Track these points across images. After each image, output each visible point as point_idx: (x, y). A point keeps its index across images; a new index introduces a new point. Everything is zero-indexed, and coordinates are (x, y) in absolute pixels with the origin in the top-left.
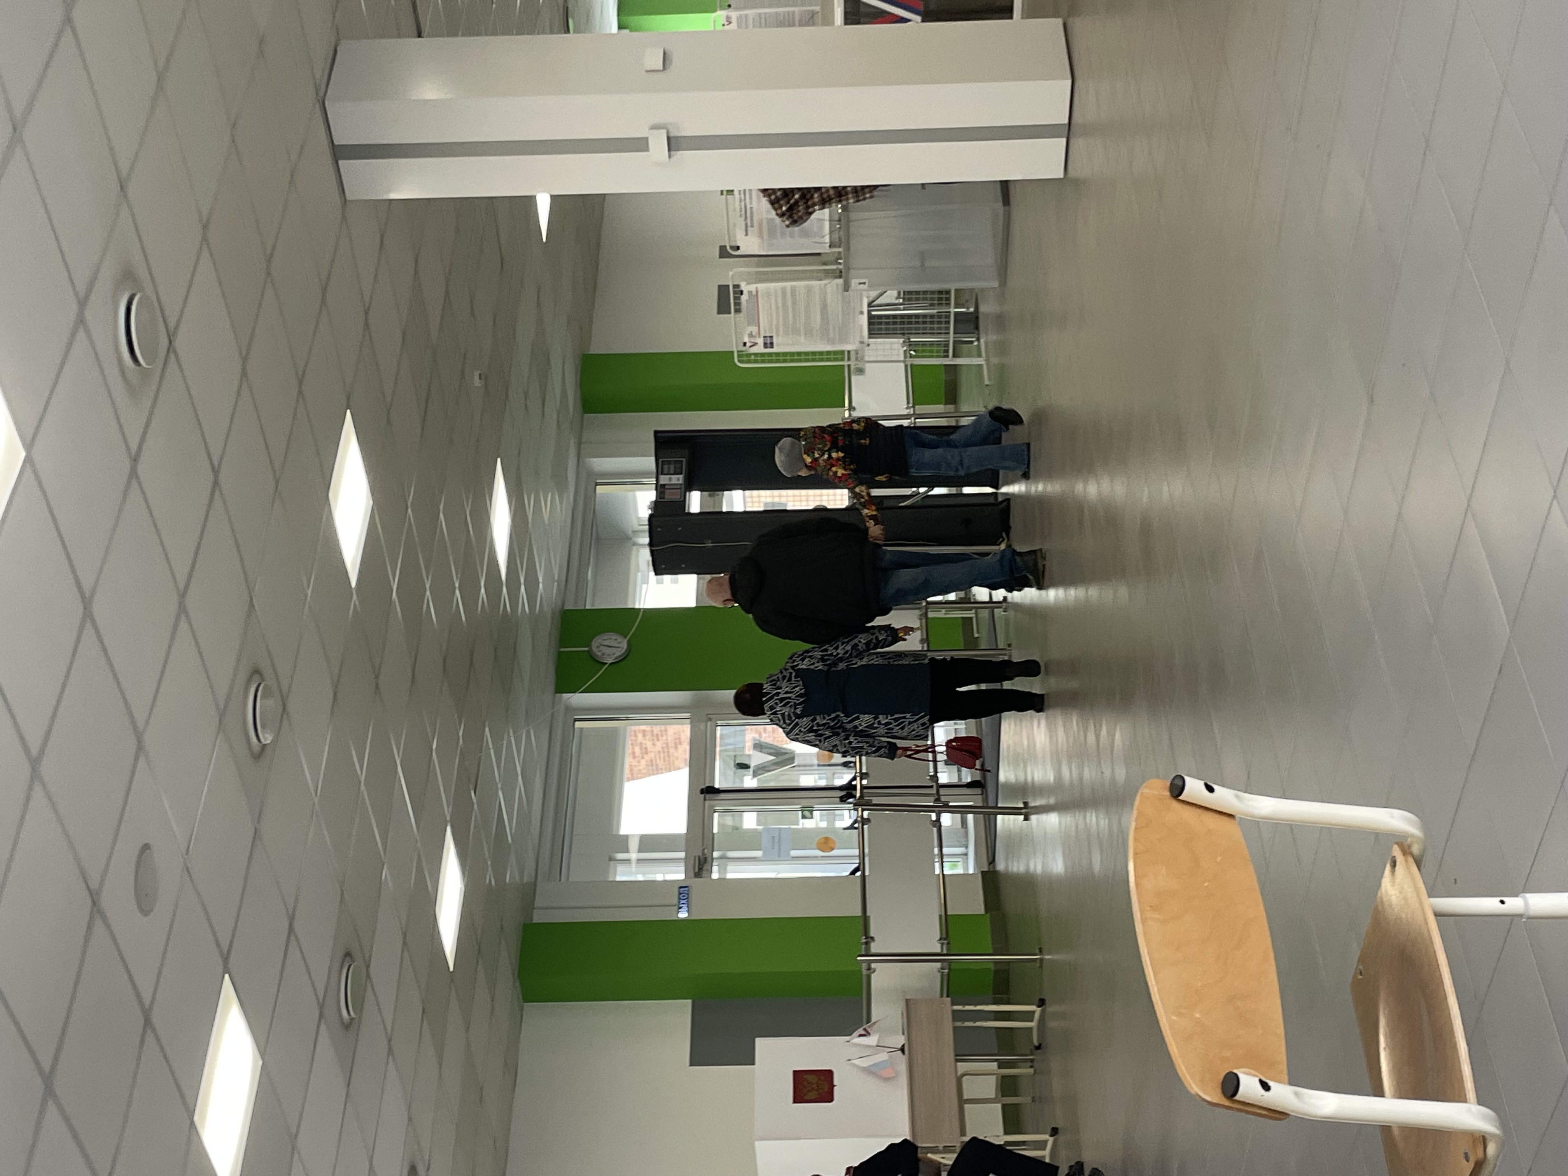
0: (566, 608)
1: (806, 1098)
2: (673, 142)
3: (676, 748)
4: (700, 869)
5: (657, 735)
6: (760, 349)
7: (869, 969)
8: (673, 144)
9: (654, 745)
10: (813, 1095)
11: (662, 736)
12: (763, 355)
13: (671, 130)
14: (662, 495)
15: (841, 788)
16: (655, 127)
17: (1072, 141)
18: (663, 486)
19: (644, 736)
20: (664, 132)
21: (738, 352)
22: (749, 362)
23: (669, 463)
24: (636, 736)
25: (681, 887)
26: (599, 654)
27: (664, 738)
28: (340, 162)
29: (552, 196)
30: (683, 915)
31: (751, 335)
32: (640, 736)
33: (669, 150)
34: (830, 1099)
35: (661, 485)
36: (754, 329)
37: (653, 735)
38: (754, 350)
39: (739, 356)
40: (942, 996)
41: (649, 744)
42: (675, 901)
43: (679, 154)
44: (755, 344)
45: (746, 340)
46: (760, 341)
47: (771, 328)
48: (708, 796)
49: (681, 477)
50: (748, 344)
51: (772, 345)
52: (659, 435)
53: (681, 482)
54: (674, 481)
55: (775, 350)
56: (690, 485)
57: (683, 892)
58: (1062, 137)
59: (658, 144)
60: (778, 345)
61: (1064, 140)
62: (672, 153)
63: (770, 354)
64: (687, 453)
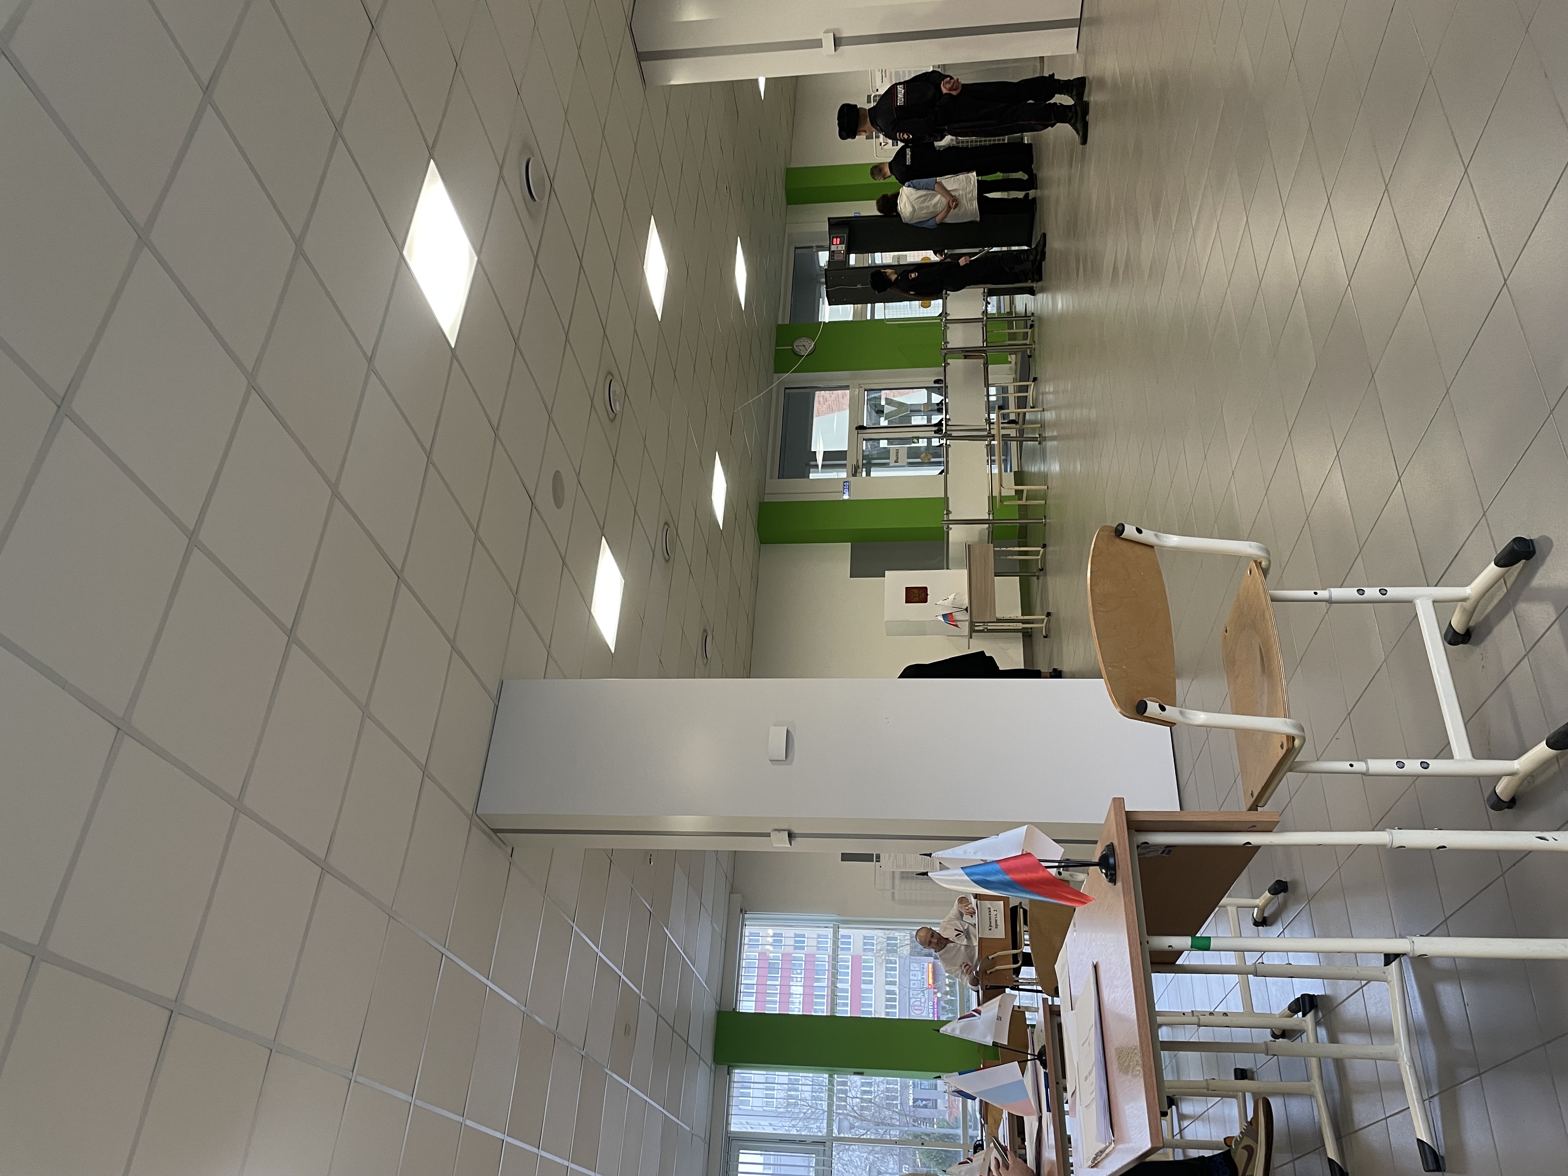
0: (778, 324)
1: (913, 601)
2: (837, 42)
4: (856, 472)
7: (948, 527)
8: (838, 42)
10: (916, 599)
13: (836, 34)
14: (833, 258)
15: (935, 425)
16: (826, 32)
17: (1082, 29)
18: (833, 252)
20: (833, 34)
23: (837, 237)
25: (845, 482)
26: (798, 350)
28: (641, 63)
29: (766, 79)
30: (846, 497)
34: (926, 601)
40: (988, 543)
42: (841, 489)
43: (841, 49)
48: (860, 431)
49: (844, 246)
52: (831, 220)
53: (844, 249)
54: (840, 249)
56: (849, 251)
57: (846, 484)
58: (1076, 26)
59: (828, 42)
61: (1077, 29)
62: (837, 47)
64: (847, 231)
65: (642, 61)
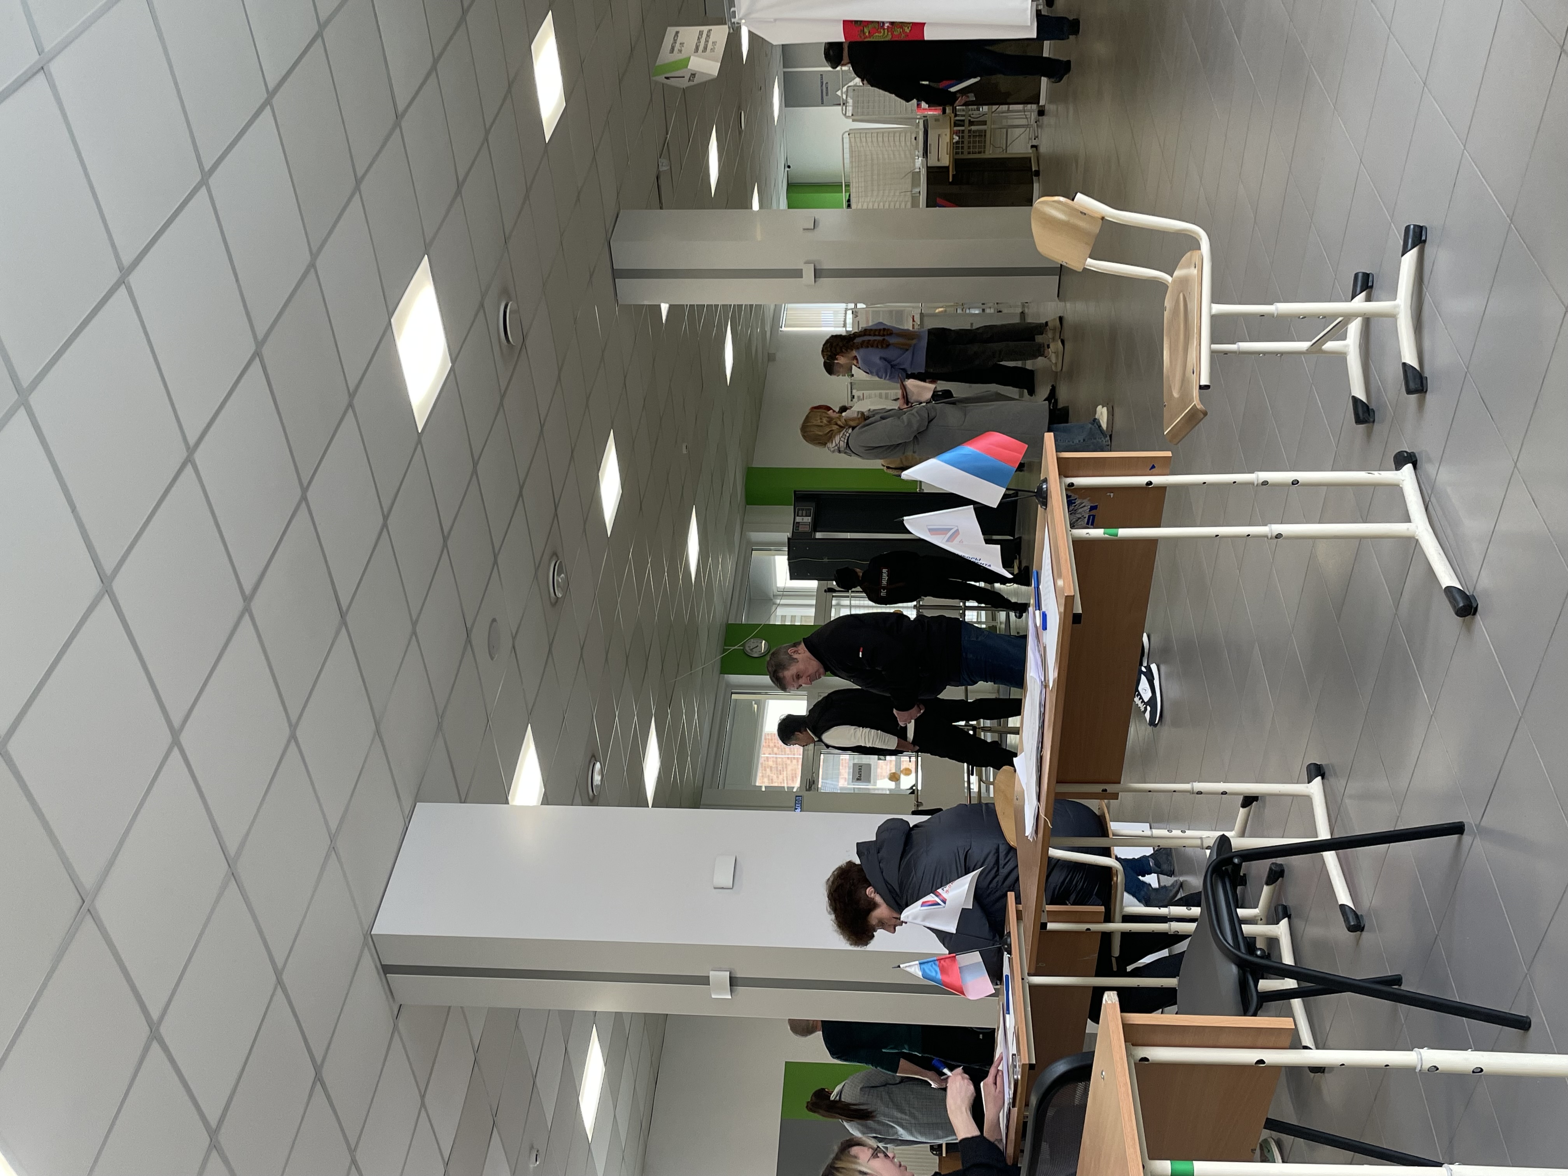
0: (729, 622)
2: (817, 272)
4: (810, 787)
5: (780, 770)
8: (818, 274)
11: (783, 771)
13: (816, 265)
14: (797, 528)
16: (807, 262)
17: (1062, 277)
19: (771, 770)
20: (813, 265)
23: (803, 510)
25: (796, 796)
26: (750, 651)
28: (616, 280)
33: (815, 278)
35: (797, 523)
37: (777, 771)
42: (793, 804)
43: (822, 281)
49: (810, 519)
52: (798, 493)
53: (809, 521)
54: (806, 521)
57: (798, 798)
58: (1057, 275)
59: (809, 273)
61: (1058, 277)
62: (817, 279)
64: (814, 504)
65: (617, 278)
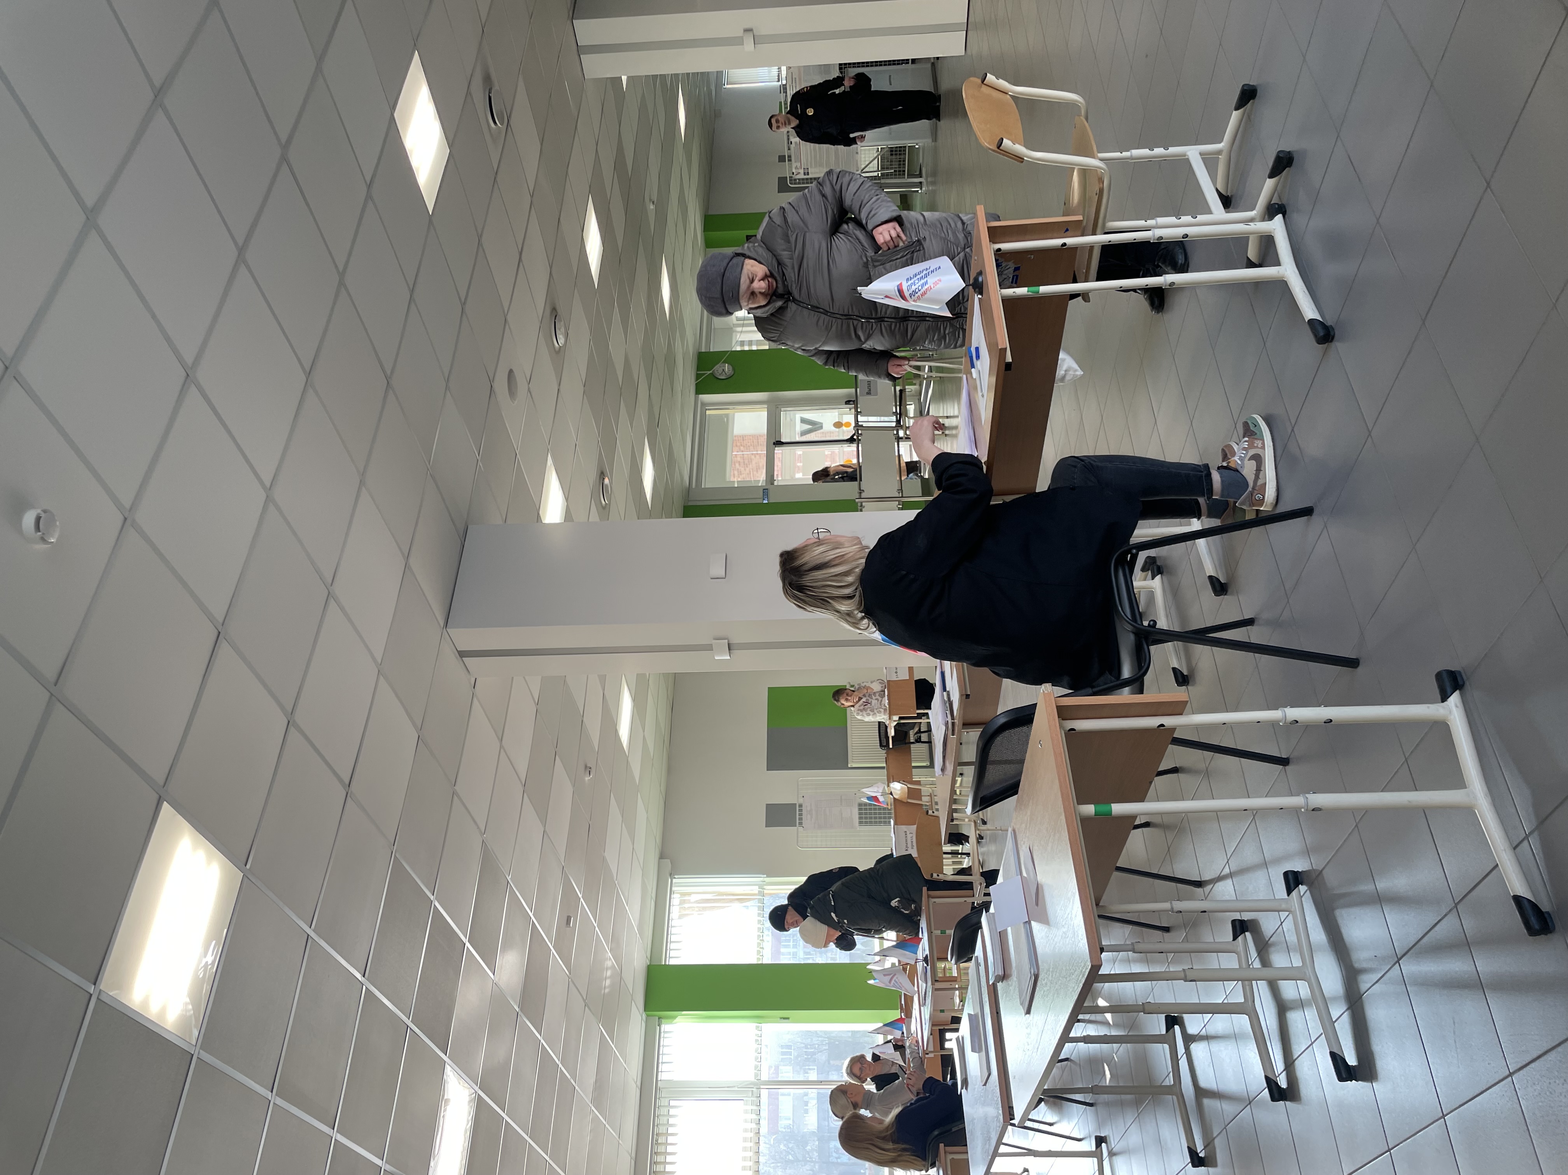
0: (701, 349)
3: (757, 471)
6: (802, 176)
7: (861, 506)
8: (757, 40)
9: (745, 470)
12: (803, 179)
13: (754, 32)
16: (746, 31)
21: (790, 177)
22: (795, 184)
24: (735, 465)
27: (751, 466)
28: (581, 56)
31: (796, 168)
32: (737, 465)
33: (754, 43)
36: (798, 165)
38: (799, 177)
39: (790, 180)
41: (742, 469)
44: (799, 173)
45: (794, 171)
46: (802, 171)
47: (807, 165)
50: (795, 174)
51: (808, 174)
55: (810, 176)
59: (749, 41)
60: (812, 173)
63: (807, 179)
65: (582, 54)
